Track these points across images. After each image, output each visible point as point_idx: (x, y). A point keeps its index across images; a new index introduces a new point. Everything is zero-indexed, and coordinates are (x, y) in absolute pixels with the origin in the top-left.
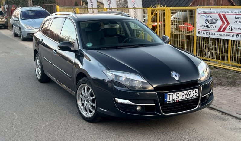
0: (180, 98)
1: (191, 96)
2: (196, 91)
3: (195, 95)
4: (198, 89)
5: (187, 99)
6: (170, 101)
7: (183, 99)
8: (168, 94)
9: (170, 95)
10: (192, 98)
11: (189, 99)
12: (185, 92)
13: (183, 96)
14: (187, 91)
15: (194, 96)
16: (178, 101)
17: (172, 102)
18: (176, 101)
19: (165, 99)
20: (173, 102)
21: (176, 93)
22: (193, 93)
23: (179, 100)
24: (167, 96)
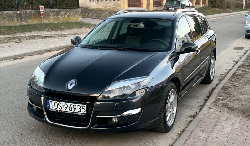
0: (64, 109)
1: (76, 111)
2: (83, 107)
3: (83, 112)
4: (85, 105)
5: (72, 112)
6: (52, 109)
7: (67, 112)
8: (50, 101)
9: (52, 102)
10: (79, 114)
11: (74, 114)
12: (69, 104)
13: (67, 108)
14: (70, 104)
15: (81, 112)
16: (60, 112)
17: (54, 110)
18: (58, 111)
19: (48, 106)
20: (56, 111)
21: (58, 102)
22: (80, 109)
23: (62, 111)
24: (49, 102)
